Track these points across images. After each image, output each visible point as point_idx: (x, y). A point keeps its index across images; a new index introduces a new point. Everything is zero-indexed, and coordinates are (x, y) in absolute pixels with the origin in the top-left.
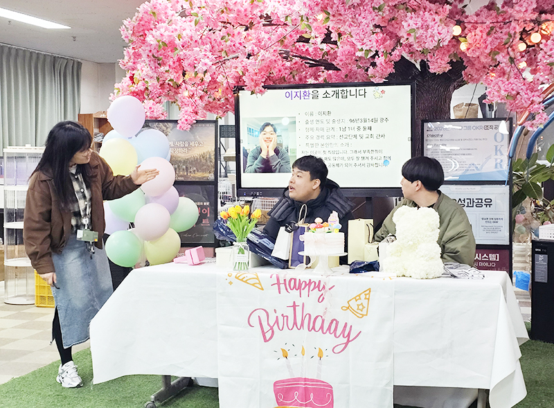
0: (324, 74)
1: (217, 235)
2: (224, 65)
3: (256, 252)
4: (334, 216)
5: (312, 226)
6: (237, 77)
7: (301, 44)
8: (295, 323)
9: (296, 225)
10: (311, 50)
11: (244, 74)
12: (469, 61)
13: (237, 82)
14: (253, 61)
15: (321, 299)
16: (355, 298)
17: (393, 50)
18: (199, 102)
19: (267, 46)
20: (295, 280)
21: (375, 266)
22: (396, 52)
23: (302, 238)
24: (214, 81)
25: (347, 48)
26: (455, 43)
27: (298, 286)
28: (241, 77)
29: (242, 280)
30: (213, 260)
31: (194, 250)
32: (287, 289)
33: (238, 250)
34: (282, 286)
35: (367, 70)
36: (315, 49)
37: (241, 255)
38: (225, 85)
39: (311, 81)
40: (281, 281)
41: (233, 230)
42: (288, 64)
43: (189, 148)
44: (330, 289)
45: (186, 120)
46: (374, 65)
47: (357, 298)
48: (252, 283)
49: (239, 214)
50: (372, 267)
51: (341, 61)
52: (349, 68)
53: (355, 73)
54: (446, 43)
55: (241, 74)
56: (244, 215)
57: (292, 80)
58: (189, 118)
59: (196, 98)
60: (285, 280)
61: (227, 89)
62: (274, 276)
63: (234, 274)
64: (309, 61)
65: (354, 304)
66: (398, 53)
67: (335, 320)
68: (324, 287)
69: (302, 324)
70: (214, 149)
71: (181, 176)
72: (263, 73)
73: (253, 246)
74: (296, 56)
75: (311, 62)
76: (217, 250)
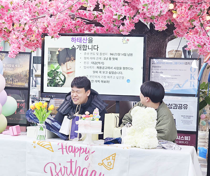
0: (94, 29)
1: (28, 118)
2: (36, 21)
3: (50, 130)
4: (96, 111)
5: (83, 116)
6: (44, 28)
7: (82, 11)
8: (71, 172)
9: (74, 115)
10: (87, 14)
11: (48, 26)
12: (178, 25)
13: (44, 31)
14: (53, 19)
15: (87, 158)
16: (106, 158)
17: (134, 16)
18: (22, 41)
19: (62, 11)
20: (72, 147)
21: (119, 141)
22: (136, 18)
23: (77, 123)
24: (30, 30)
25: (109, 14)
26: (170, 14)
27: (74, 150)
28: (46, 28)
29: (41, 145)
30: (25, 133)
31: (14, 127)
32: (67, 152)
33: (40, 128)
34: (64, 150)
35: (119, 27)
36: (90, 14)
37: (41, 131)
38: (37, 32)
39: (86, 32)
40: (64, 147)
41: (37, 116)
42: (74, 22)
43: (14, 68)
44: (92, 153)
45: (14, 52)
46: (123, 24)
47: (108, 159)
48: (47, 148)
49: (41, 107)
50: (118, 141)
51: (104, 21)
52: (109, 26)
53: (112, 29)
54: (165, 13)
55: (46, 26)
56: (44, 108)
57: (76, 31)
58: (15, 50)
59: (20, 39)
60: (66, 147)
61: (38, 35)
62: (60, 144)
63: (37, 142)
64: (86, 21)
65: (106, 162)
66: (137, 18)
67: (94, 171)
68: (89, 152)
69: (75, 172)
70: (28, 69)
71: (9, 84)
72: (59, 26)
73: (48, 126)
74: (79, 18)
75: (87, 21)
76: (28, 128)
